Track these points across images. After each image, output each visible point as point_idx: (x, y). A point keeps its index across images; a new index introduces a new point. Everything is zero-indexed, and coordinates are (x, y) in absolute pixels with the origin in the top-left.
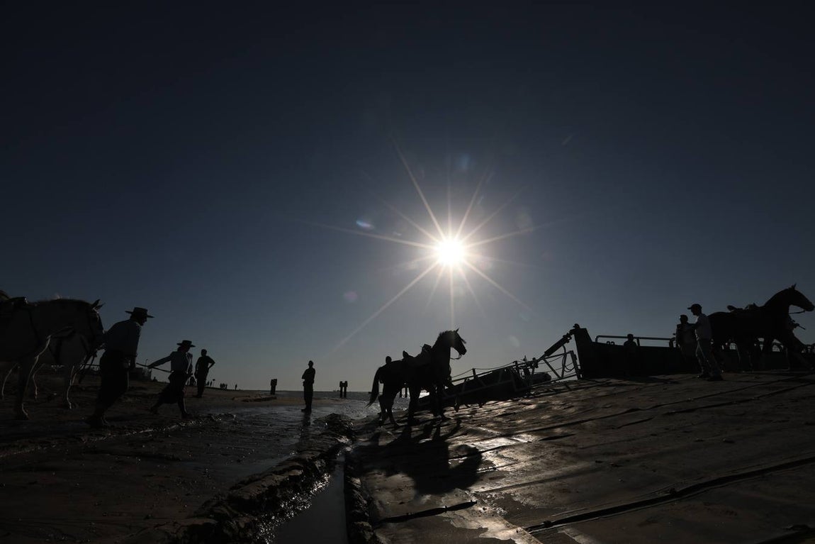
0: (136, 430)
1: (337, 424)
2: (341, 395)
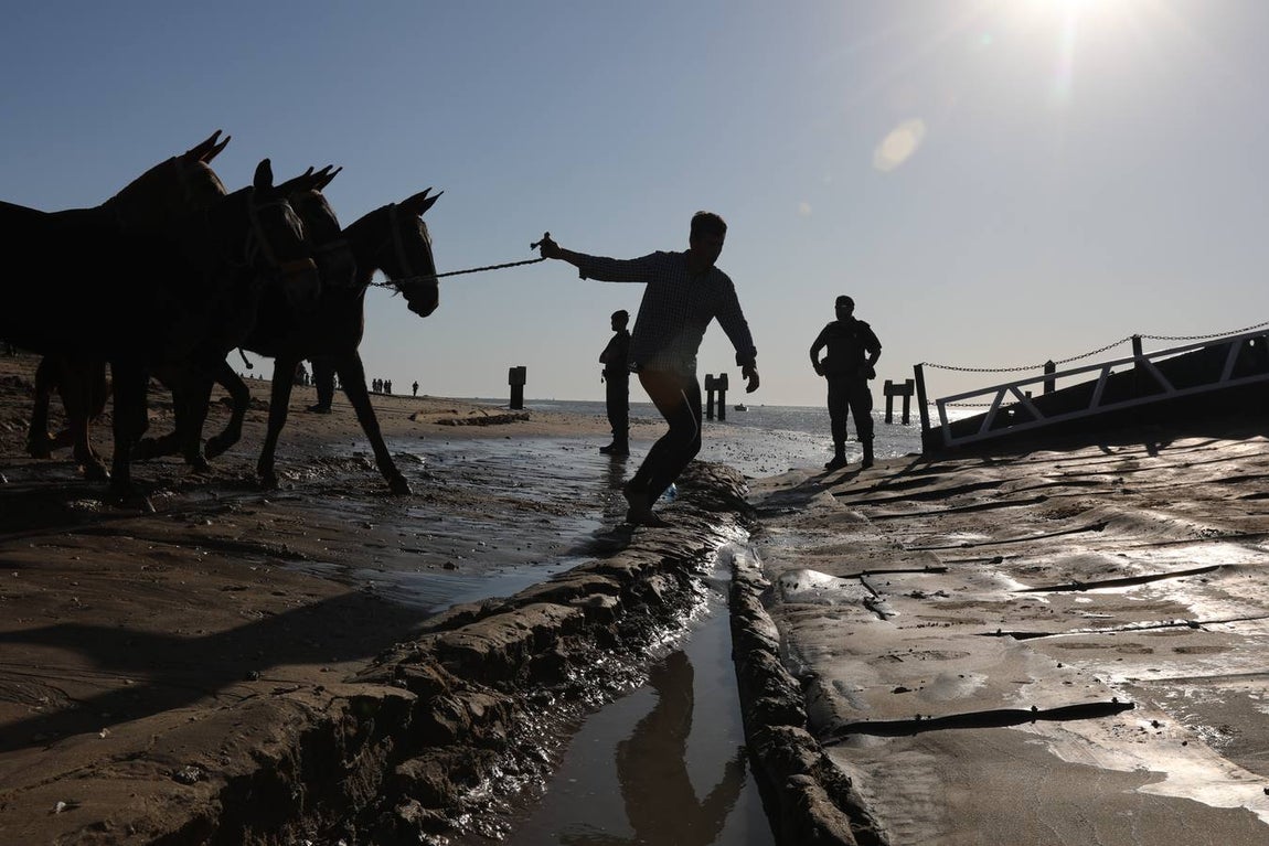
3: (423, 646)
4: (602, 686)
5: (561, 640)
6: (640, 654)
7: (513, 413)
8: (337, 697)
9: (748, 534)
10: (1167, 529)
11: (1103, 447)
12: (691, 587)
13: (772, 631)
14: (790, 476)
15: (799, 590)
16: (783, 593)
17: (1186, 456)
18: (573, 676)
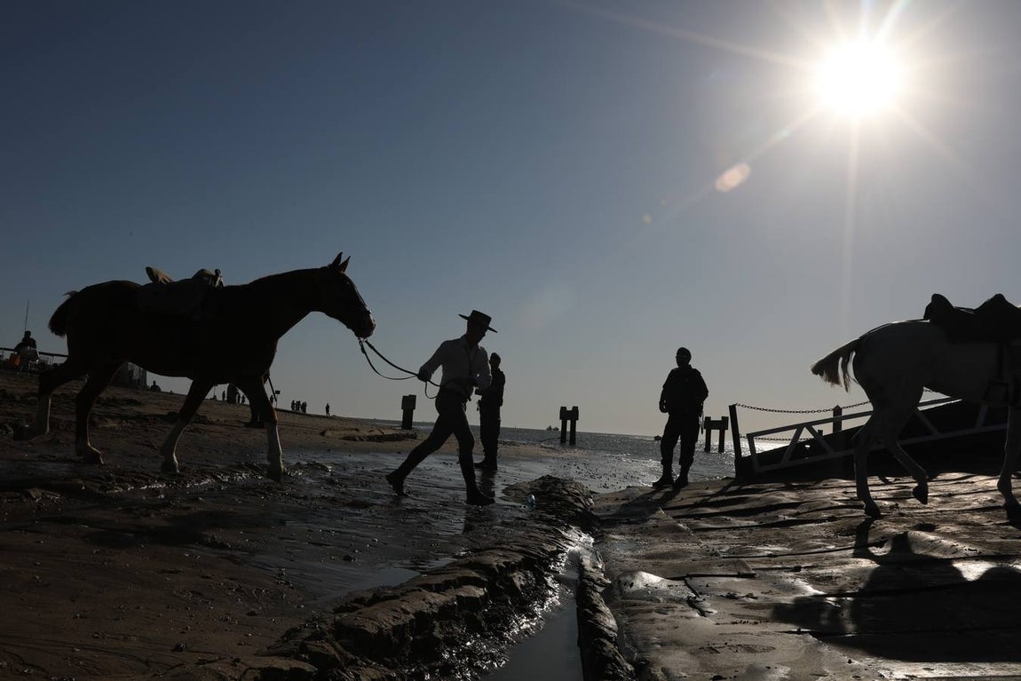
0: (134, 483)
1: (556, 499)
2: (563, 440)
3: (323, 626)
4: (470, 665)
5: (437, 624)
6: (503, 638)
7: (404, 432)
8: (251, 668)
10: (935, 548)
11: (882, 478)
12: (546, 582)
13: (612, 623)
14: (628, 493)
15: (634, 588)
16: (621, 591)
17: (949, 487)
18: (446, 656)
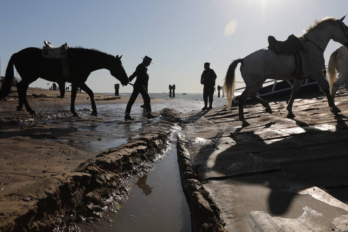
0: (22, 119)
1: (170, 116)
2: (170, 96)
3: (93, 162)
4: (142, 170)
5: (131, 158)
6: (153, 162)
7: (116, 97)
8: (69, 176)
9: (181, 128)
10: (291, 123)
11: (275, 102)
12: (166, 143)
13: (188, 154)
14: (193, 112)
15: (195, 143)
16: (191, 144)
17: (296, 104)
18: (134, 168)
